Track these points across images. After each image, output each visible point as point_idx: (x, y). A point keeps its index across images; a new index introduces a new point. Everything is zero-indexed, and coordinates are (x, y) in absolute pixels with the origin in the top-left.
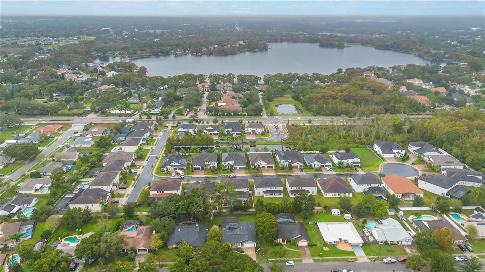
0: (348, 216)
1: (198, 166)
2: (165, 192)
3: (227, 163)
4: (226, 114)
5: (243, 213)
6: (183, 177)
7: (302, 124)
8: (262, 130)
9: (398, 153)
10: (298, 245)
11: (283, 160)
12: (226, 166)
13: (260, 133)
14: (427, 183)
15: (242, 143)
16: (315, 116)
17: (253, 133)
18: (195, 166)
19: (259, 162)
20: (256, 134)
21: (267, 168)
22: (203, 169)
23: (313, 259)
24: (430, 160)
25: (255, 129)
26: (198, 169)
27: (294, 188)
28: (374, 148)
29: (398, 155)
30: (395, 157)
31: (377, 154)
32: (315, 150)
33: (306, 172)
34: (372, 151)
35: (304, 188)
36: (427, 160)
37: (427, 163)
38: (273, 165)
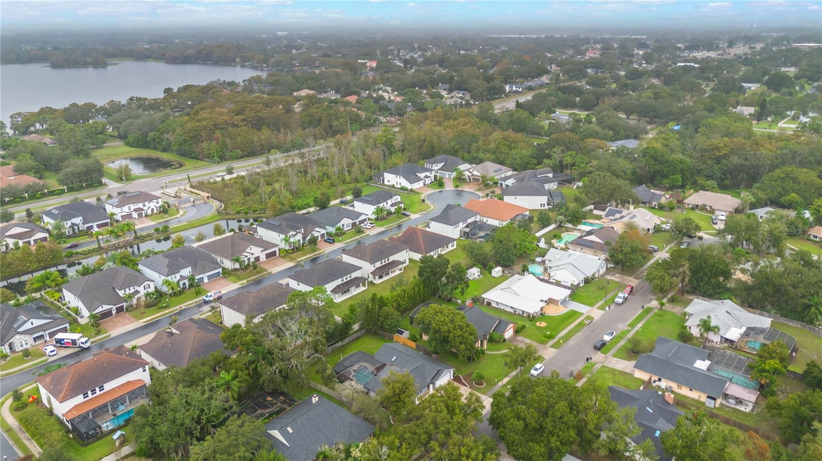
0: (497, 271)
1: (106, 307)
2: (108, 386)
3: (178, 276)
4: (7, 199)
6: (88, 344)
7: (219, 179)
8: (158, 203)
9: (426, 177)
10: (504, 340)
11: (292, 233)
12: (178, 282)
13: (155, 211)
14: (517, 197)
15: (136, 238)
16: (219, 163)
17: (140, 215)
18: (100, 309)
19: (248, 250)
20: (146, 216)
21: (265, 260)
23: (551, 347)
24: (473, 175)
25: (140, 205)
26: (107, 314)
27: (378, 265)
28: (383, 182)
29: (428, 181)
30: (425, 185)
31: (397, 188)
32: (309, 206)
33: (340, 241)
34: (385, 187)
35: (391, 259)
36: (469, 176)
37: (470, 180)
38: (276, 249)
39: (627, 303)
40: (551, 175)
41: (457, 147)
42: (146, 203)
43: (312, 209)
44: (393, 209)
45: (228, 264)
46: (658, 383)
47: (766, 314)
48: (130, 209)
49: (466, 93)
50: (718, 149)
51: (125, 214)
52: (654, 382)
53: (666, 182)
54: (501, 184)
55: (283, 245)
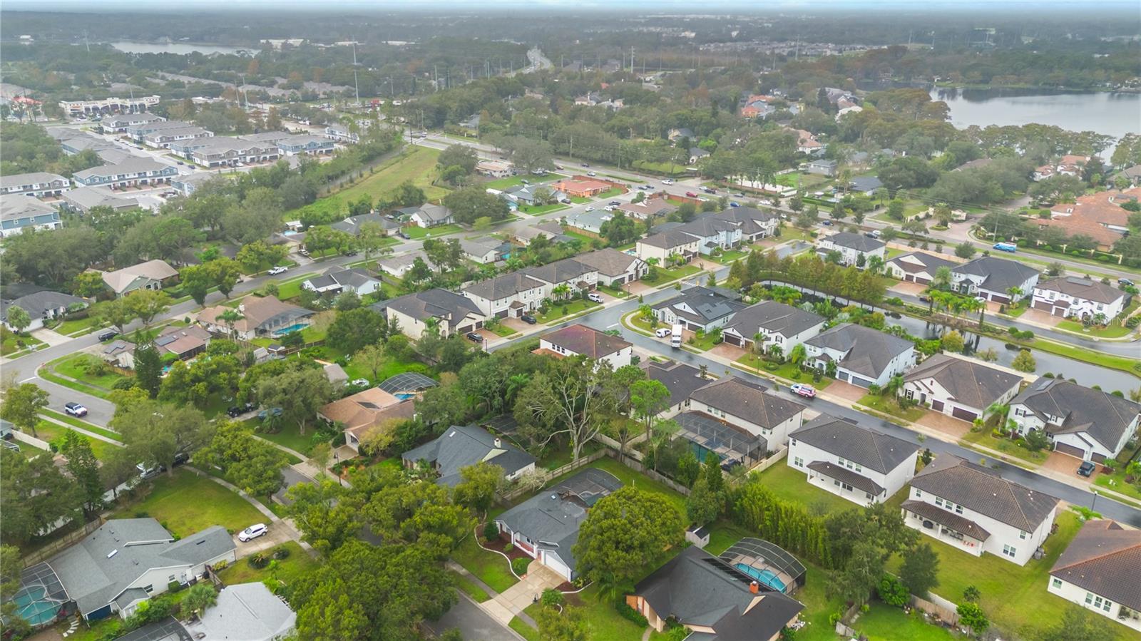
2: (567, 353)
3: (819, 352)
5: (676, 487)
13: (1090, 319)
19: (927, 382)
20: (1070, 318)
21: (950, 414)
22: (746, 345)
26: (735, 341)
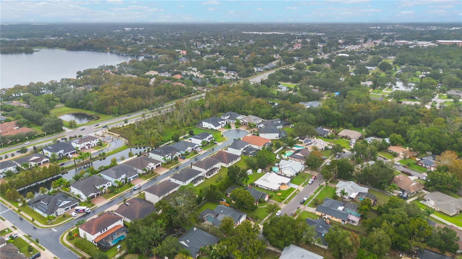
0: (260, 171)
1: (93, 194)
2: (109, 228)
4: (18, 140)
6: (89, 211)
7: (121, 126)
8: (97, 141)
9: (222, 123)
10: (265, 202)
11: (167, 155)
12: (121, 181)
13: (96, 145)
15: (91, 159)
16: (118, 116)
17: (89, 147)
19: (149, 165)
20: (92, 147)
21: (155, 168)
22: (98, 195)
23: (283, 203)
25: (89, 143)
26: (93, 197)
27: (208, 170)
28: (202, 126)
29: (223, 125)
30: (222, 127)
31: (209, 129)
32: (170, 140)
33: (188, 158)
34: (203, 128)
35: (214, 167)
36: (242, 122)
37: (243, 124)
38: (160, 163)
39: (313, 183)
40: (280, 122)
41: (235, 107)
42: (92, 141)
43: (171, 142)
44: (209, 141)
45: (140, 171)
46: (324, 216)
47: (367, 186)
48: (84, 145)
49: (235, 72)
50: (352, 108)
51: (82, 147)
52: (323, 216)
53: (331, 125)
54: (257, 126)
55: (163, 161)
